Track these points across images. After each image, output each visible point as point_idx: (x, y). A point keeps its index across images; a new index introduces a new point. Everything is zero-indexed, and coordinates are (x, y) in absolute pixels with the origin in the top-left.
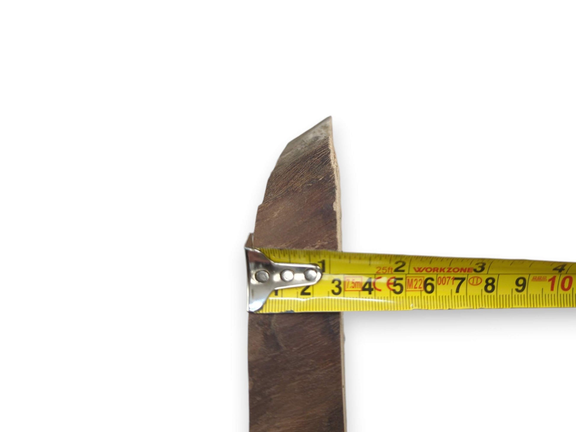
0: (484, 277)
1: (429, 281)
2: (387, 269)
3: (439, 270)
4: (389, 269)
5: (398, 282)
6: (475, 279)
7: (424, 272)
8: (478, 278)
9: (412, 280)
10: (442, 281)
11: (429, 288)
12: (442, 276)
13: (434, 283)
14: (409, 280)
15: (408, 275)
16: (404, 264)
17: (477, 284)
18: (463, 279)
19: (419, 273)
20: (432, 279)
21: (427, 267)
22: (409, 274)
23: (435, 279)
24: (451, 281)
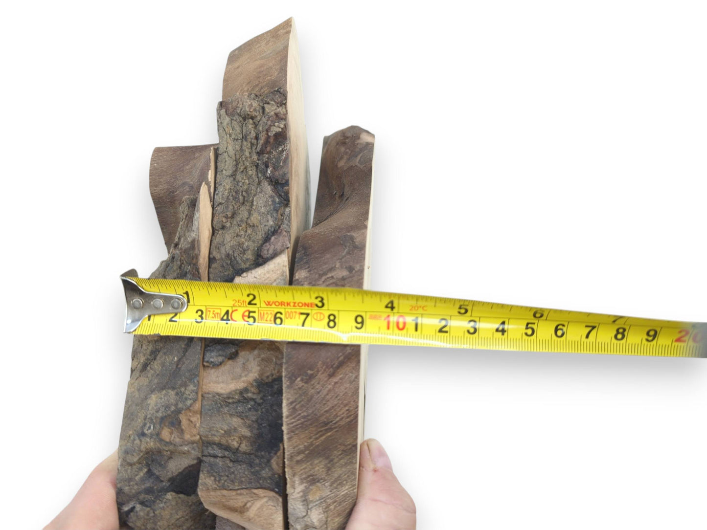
0: (327, 314)
1: (278, 315)
2: (241, 301)
3: (286, 305)
4: (243, 302)
5: (252, 314)
6: (319, 315)
7: (273, 306)
8: (321, 313)
9: (264, 313)
10: (289, 315)
11: (278, 321)
12: (290, 310)
13: (282, 316)
14: (261, 313)
15: (260, 309)
16: (255, 298)
17: (321, 320)
18: (308, 315)
19: (269, 306)
20: (281, 313)
21: (275, 300)
22: (261, 307)
23: (283, 312)
24: (297, 316)
